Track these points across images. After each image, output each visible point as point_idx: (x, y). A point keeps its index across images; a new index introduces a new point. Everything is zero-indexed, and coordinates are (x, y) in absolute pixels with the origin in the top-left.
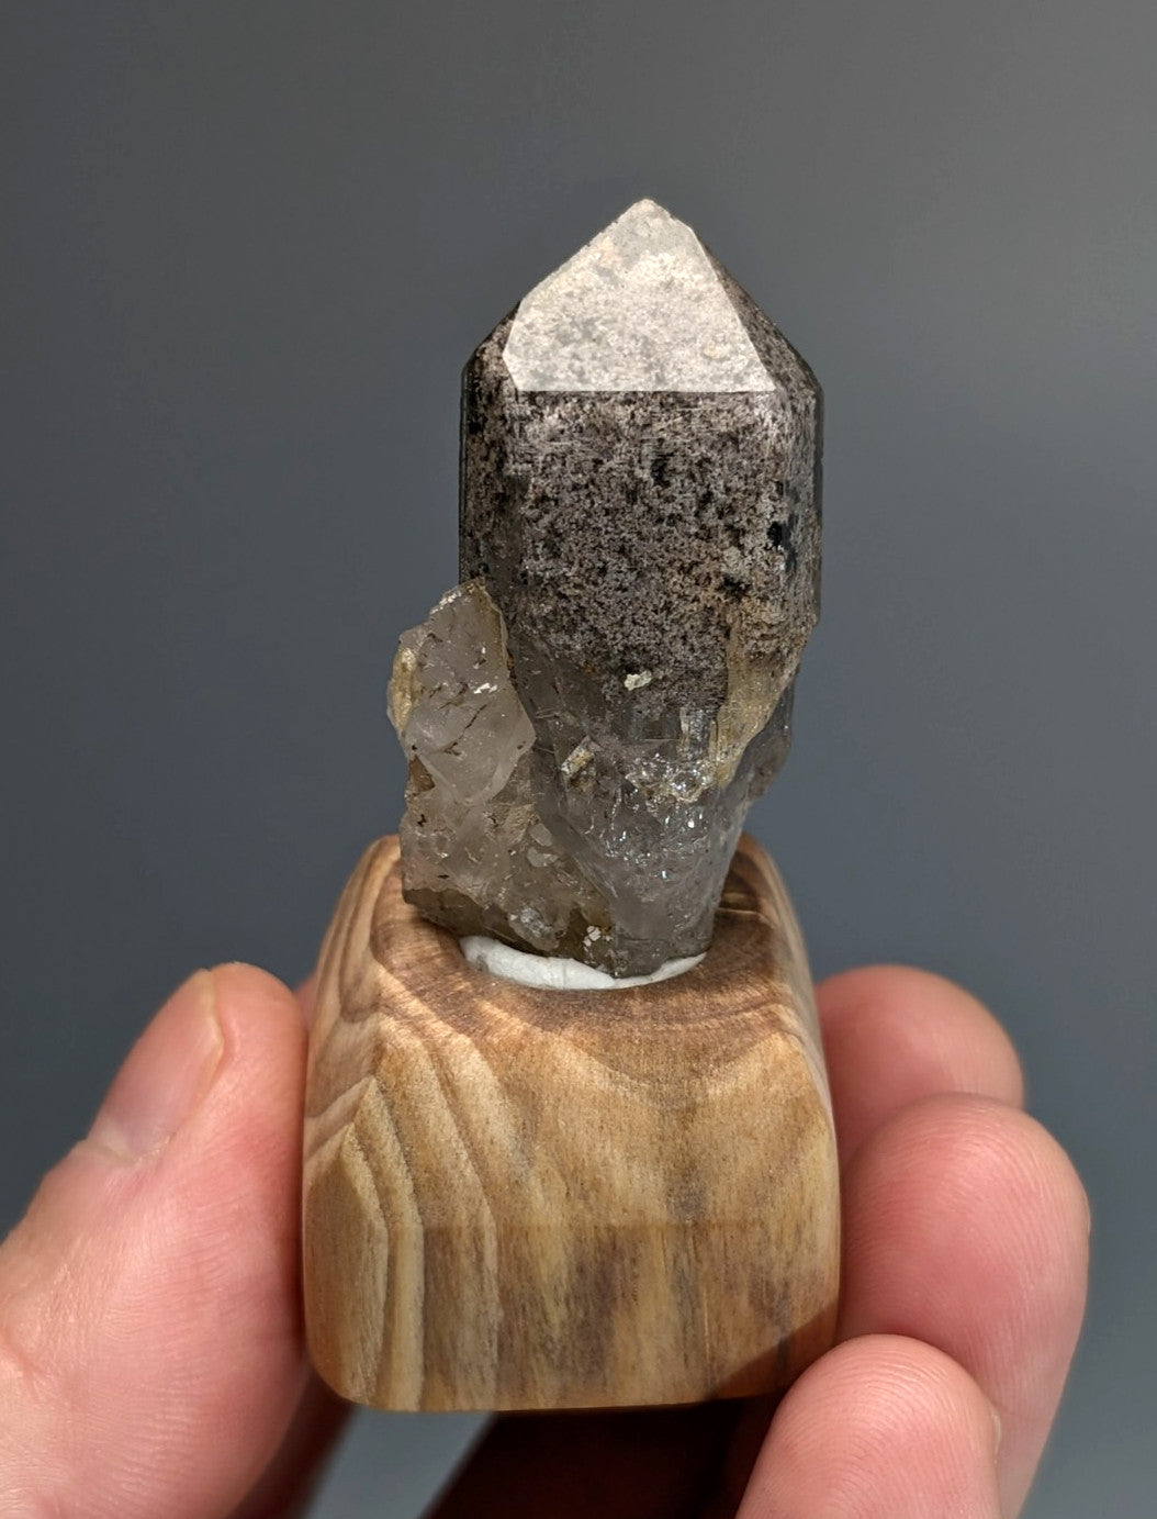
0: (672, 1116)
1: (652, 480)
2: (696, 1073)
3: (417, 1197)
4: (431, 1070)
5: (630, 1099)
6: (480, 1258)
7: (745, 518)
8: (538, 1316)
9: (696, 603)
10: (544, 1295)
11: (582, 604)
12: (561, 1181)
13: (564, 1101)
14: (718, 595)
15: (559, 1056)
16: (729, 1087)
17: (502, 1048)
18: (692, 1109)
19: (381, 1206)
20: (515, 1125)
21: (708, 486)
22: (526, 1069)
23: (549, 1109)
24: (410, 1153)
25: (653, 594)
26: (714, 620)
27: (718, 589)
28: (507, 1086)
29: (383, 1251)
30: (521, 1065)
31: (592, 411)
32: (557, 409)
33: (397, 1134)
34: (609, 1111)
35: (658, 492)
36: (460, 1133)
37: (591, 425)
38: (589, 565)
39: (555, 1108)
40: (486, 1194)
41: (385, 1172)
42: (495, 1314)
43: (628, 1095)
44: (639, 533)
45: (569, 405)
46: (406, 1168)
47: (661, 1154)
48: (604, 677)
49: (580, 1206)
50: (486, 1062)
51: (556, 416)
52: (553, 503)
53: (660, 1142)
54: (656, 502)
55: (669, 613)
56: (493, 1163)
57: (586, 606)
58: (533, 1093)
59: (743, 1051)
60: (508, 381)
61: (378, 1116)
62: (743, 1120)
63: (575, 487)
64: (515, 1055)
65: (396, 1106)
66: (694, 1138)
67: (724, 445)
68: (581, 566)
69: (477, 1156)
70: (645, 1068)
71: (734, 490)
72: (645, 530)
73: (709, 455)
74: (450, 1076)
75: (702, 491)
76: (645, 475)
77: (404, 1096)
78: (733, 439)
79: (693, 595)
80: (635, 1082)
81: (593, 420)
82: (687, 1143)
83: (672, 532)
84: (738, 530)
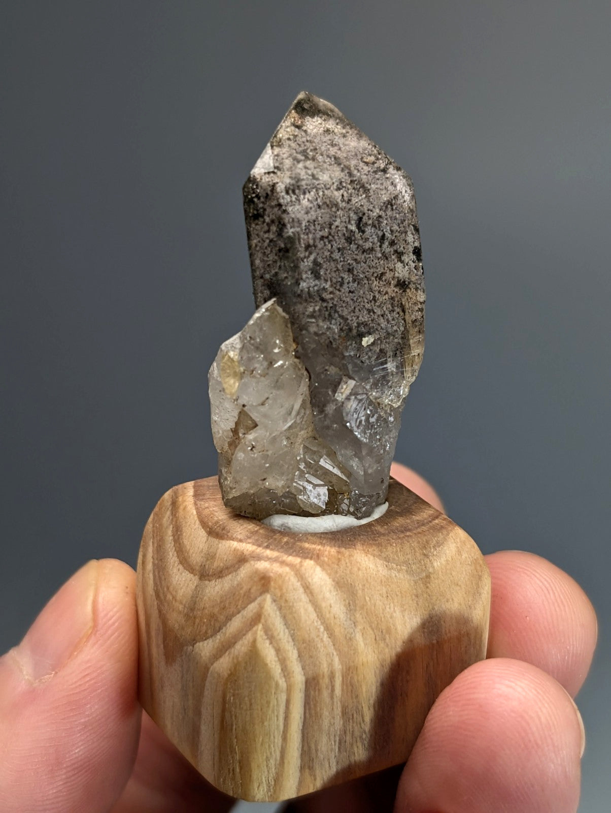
0: (419, 582)
1: (357, 230)
2: (426, 556)
3: (301, 659)
4: (298, 582)
5: (398, 577)
6: (333, 690)
7: (402, 247)
8: (360, 719)
9: (387, 295)
10: (363, 705)
11: (335, 303)
12: (371, 632)
13: (367, 586)
14: (396, 290)
15: (360, 561)
16: (443, 560)
17: (330, 562)
18: (428, 577)
19: (282, 670)
20: (345, 605)
21: (383, 231)
22: (345, 571)
23: (360, 592)
24: (294, 634)
25: (367, 292)
26: (396, 303)
27: (396, 286)
28: (337, 583)
29: (283, 697)
30: (341, 569)
31: (324, 195)
32: (307, 196)
33: (285, 624)
34: (390, 586)
35: (361, 236)
36: (318, 616)
37: (325, 203)
38: (334, 280)
39: (363, 590)
40: (336, 649)
41: (282, 648)
42: (339, 723)
43: (397, 575)
44: (356, 260)
45: (312, 193)
46: (293, 644)
47: (418, 604)
48: (348, 343)
49: (382, 645)
50: (324, 572)
51: (306, 200)
52: (313, 248)
53: (416, 599)
54: (361, 242)
55: (375, 301)
56: (337, 631)
57: (337, 303)
58: (351, 584)
59: (445, 540)
60: (280, 184)
61: (274, 616)
62: (453, 576)
63: (322, 238)
64: (338, 565)
65: (283, 608)
66: (432, 592)
67: (386, 207)
68: (331, 281)
69: (328, 628)
70: (402, 558)
71: (395, 231)
72: (358, 258)
73: (380, 214)
74: (308, 584)
75: (380, 234)
76: (353, 228)
77: (286, 601)
78: (390, 204)
79: (385, 291)
80: (399, 567)
81: (325, 200)
82: (429, 596)
83: (370, 257)
84: (400, 253)
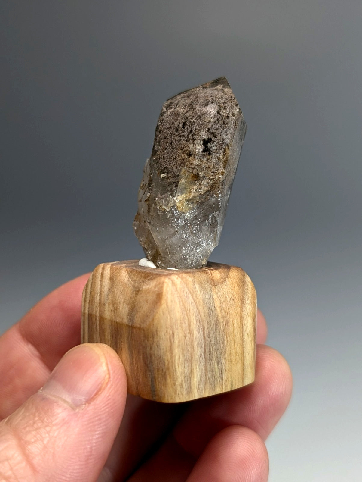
0: (135, 292)
2: (143, 282)
3: (89, 304)
5: (129, 286)
6: (97, 326)
9: (181, 157)
12: (112, 306)
14: (186, 156)
16: (148, 287)
18: (138, 291)
19: (84, 305)
20: (109, 288)
22: (115, 274)
24: (91, 291)
26: (183, 162)
28: (111, 277)
33: (91, 286)
34: (125, 288)
35: (182, 130)
36: (100, 288)
39: (116, 285)
40: (99, 306)
41: (87, 296)
44: (175, 140)
46: (90, 295)
47: (130, 302)
49: (113, 314)
50: (110, 271)
53: (130, 299)
55: (175, 160)
56: (102, 298)
57: (161, 157)
58: (114, 281)
62: (147, 297)
64: (115, 270)
65: (93, 279)
66: (137, 299)
67: (198, 118)
68: (163, 147)
70: (135, 279)
71: (197, 129)
73: (195, 121)
74: (103, 273)
75: (190, 130)
76: (181, 126)
77: (95, 277)
80: (132, 281)
82: (135, 301)
